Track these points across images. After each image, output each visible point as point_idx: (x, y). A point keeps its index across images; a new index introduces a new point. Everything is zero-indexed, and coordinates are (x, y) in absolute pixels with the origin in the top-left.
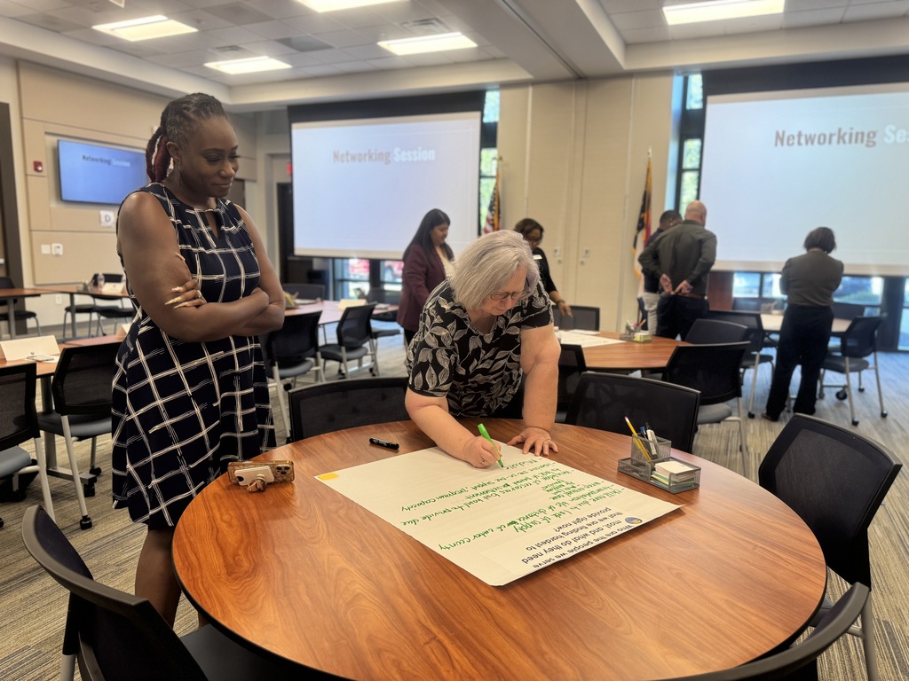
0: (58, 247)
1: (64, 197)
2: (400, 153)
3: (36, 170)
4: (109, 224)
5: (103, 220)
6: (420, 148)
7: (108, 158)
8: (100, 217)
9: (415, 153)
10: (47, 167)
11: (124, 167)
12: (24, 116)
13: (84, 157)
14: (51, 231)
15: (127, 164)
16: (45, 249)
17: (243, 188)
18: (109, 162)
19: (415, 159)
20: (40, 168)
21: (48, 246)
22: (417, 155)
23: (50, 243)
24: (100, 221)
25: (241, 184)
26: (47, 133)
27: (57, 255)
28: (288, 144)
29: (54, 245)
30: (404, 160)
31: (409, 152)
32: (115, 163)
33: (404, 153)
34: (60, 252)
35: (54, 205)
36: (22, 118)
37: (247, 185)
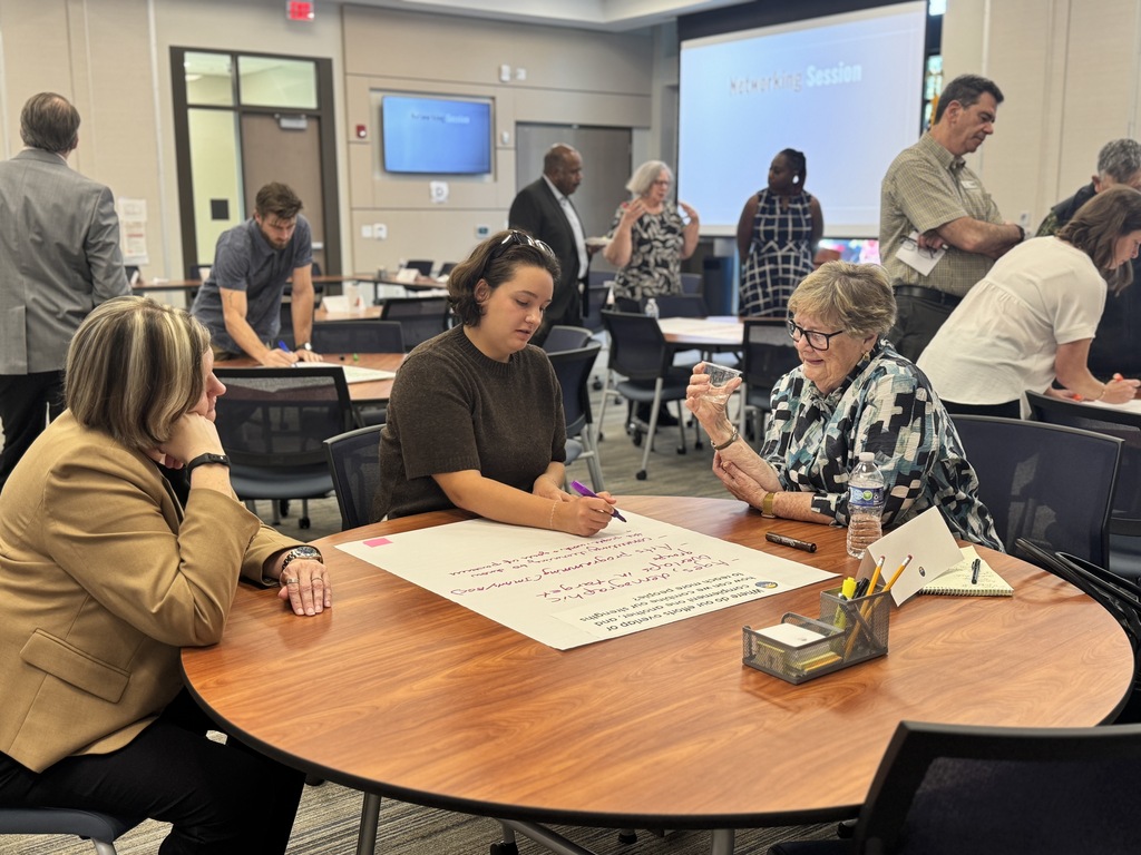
0: (380, 229)
1: (390, 166)
2: (814, 74)
3: (359, 136)
4: (442, 198)
5: (434, 193)
6: (841, 64)
7: (441, 115)
8: (430, 190)
9: (835, 70)
10: (371, 133)
11: (463, 125)
12: (349, 71)
13: (413, 116)
14: (375, 209)
15: (466, 120)
16: (367, 232)
17: (630, 140)
18: (442, 119)
19: (834, 82)
20: (362, 133)
21: (369, 228)
22: (837, 74)
23: (372, 223)
24: (430, 196)
25: (626, 133)
26: (373, 89)
27: (380, 239)
28: (676, 73)
29: (377, 226)
30: (819, 83)
31: (828, 71)
32: (450, 119)
33: (820, 73)
34: (383, 234)
35: (378, 177)
36: (345, 74)
37: (636, 134)
